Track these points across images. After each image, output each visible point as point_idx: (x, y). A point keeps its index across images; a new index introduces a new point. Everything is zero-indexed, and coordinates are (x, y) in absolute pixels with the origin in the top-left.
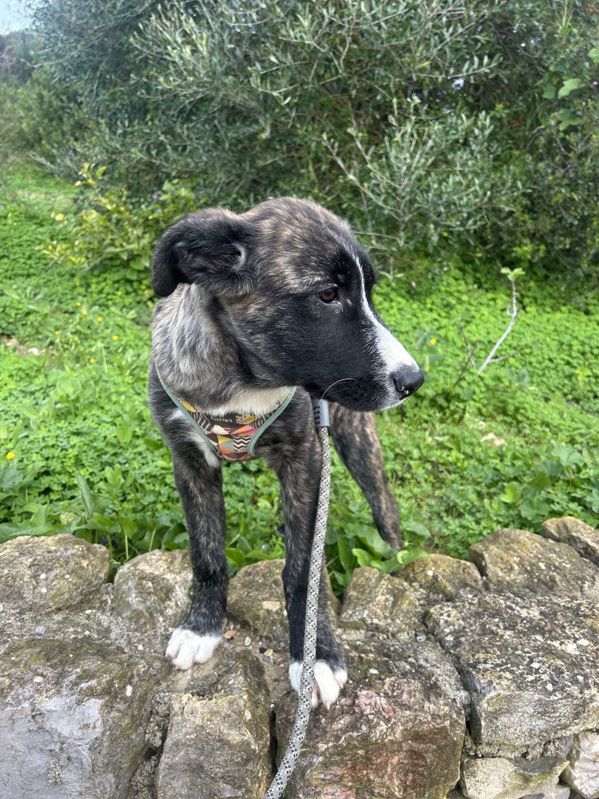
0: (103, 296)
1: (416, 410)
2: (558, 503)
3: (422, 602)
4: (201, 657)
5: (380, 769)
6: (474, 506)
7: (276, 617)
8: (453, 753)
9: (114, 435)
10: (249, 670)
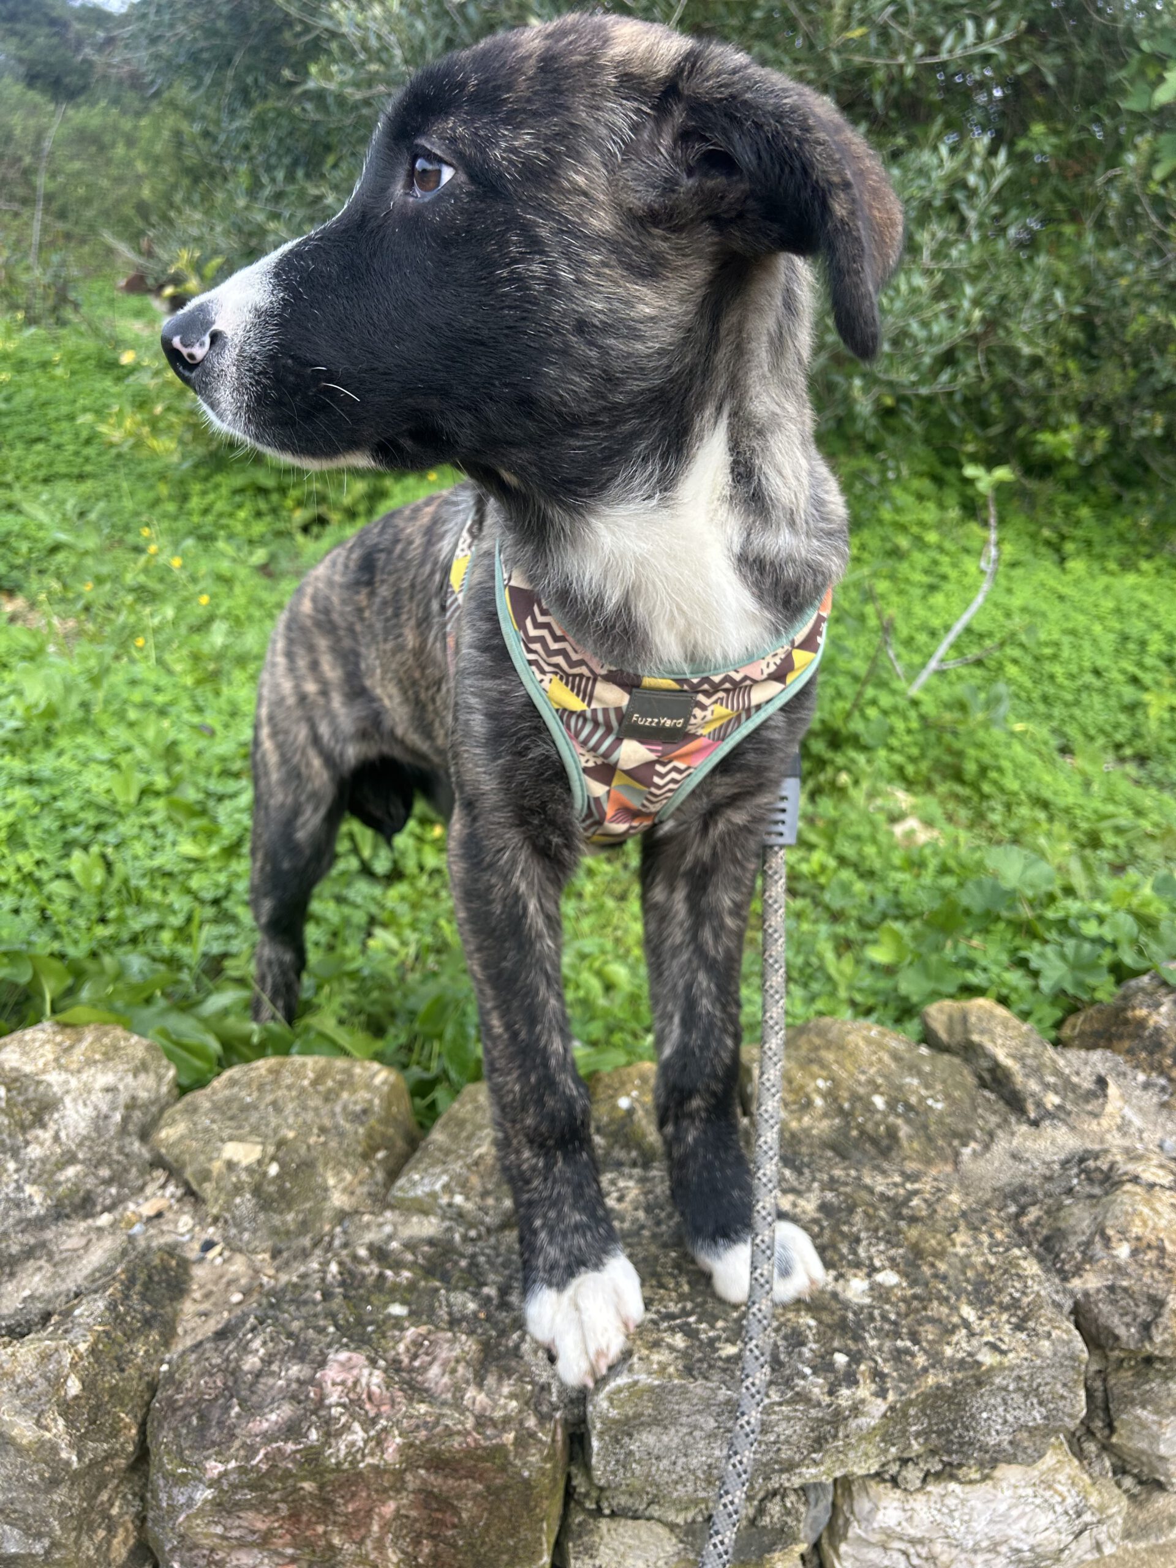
2: (985, 970)
5: (354, 1526)
6: (821, 968)
7: (244, 1177)
8: (527, 1503)
9: (106, 785)
10: (138, 1288)
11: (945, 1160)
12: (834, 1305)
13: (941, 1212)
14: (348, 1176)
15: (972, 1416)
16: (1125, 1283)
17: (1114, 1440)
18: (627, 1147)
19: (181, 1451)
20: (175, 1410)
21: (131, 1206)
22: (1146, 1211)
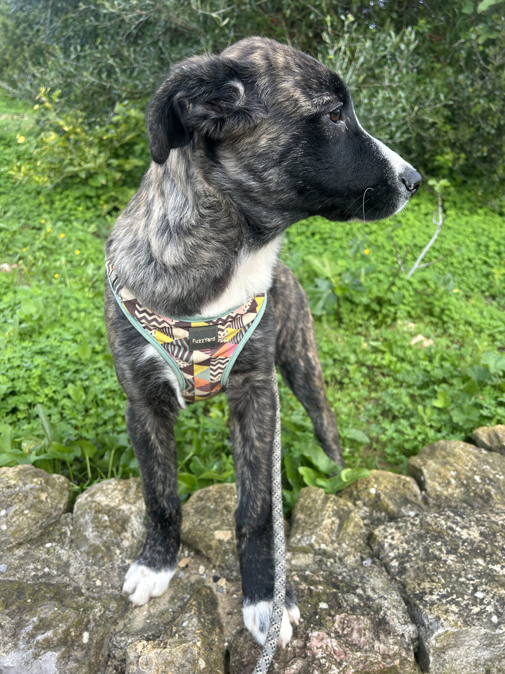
0: (66, 211)
1: (351, 316)
2: (487, 408)
3: (366, 521)
4: (157, 592)
6: (407, 410)
7: (228, 546)
9: (75, 352)
10: (202, 607)
18: (379, 511)
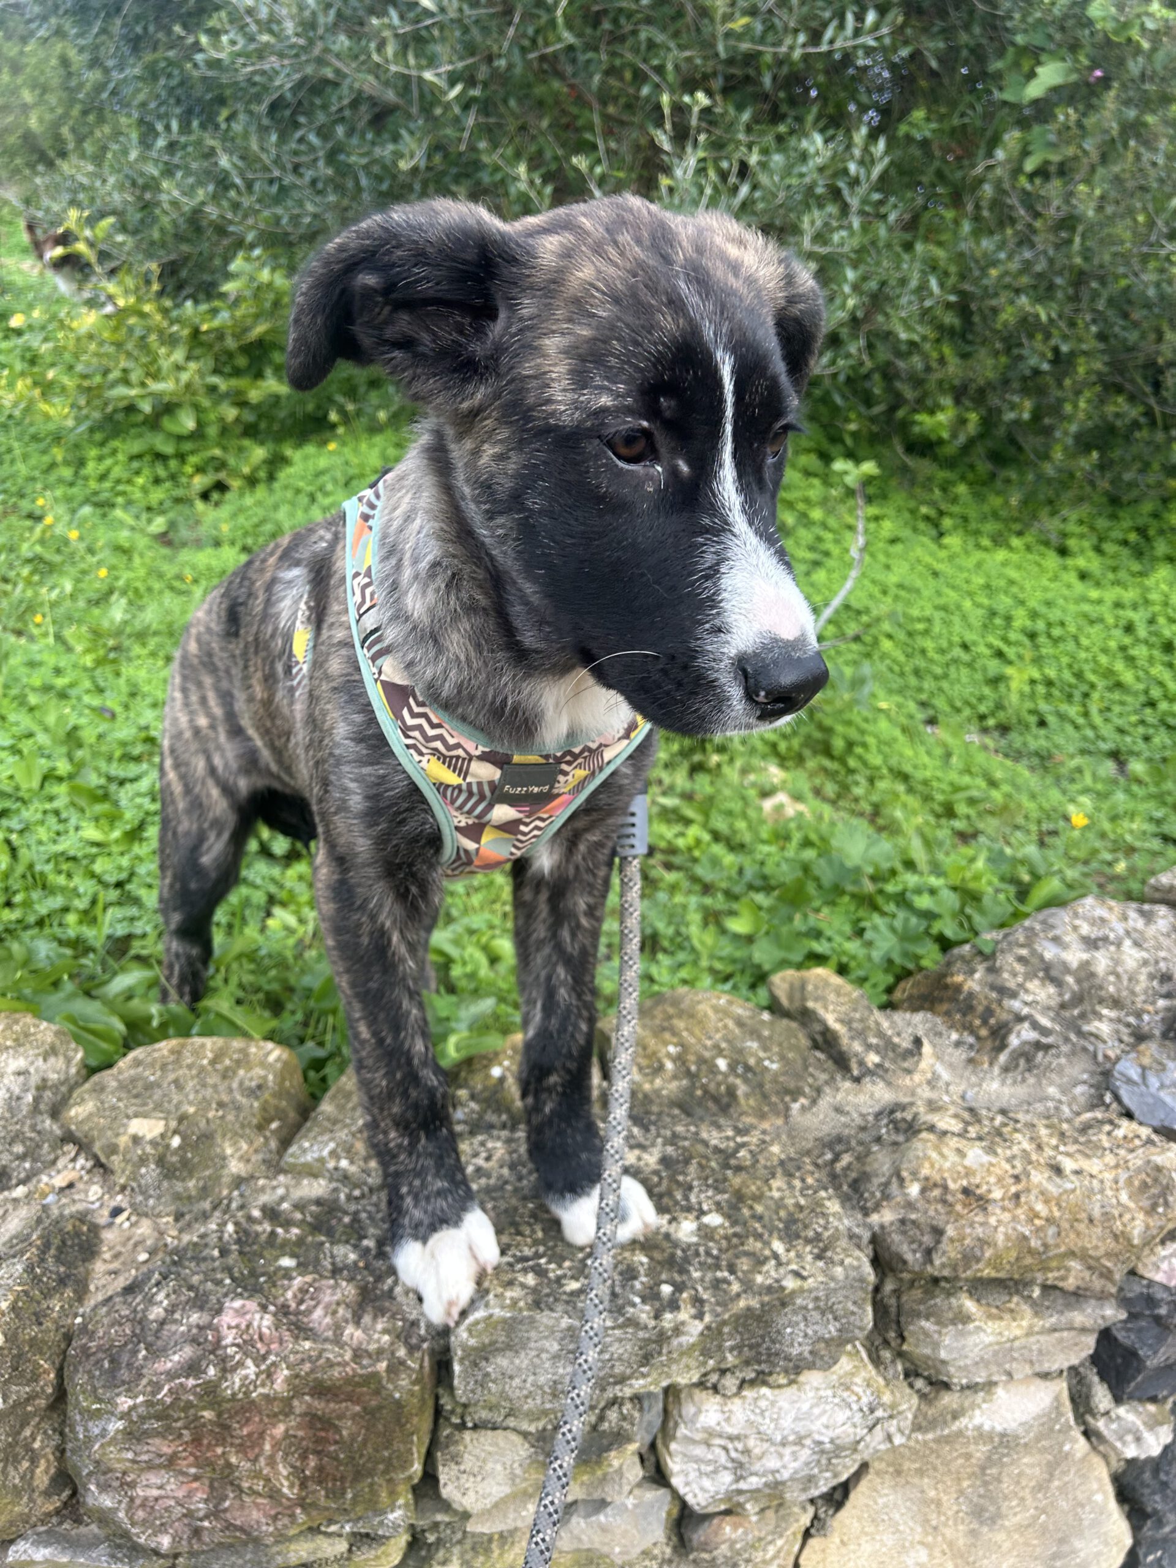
0: (107, 485)
2: (829, 939)
5: (249, 1446)
7: (149, 1149)
8: (398, 1421)
9: (8, 772)
10: (53, 1252)
11: (777, 1114)
12: (665, 1244)
13: (762, 1161)
14: (245, 1146)
15: (778, 1332)
16: (913, 1216)
17: (905, 1347)
18: (498, 1111)
19: (95, 1390)
20: (88, 1356)
21: (45, 1178)
22: (934, 1155)
